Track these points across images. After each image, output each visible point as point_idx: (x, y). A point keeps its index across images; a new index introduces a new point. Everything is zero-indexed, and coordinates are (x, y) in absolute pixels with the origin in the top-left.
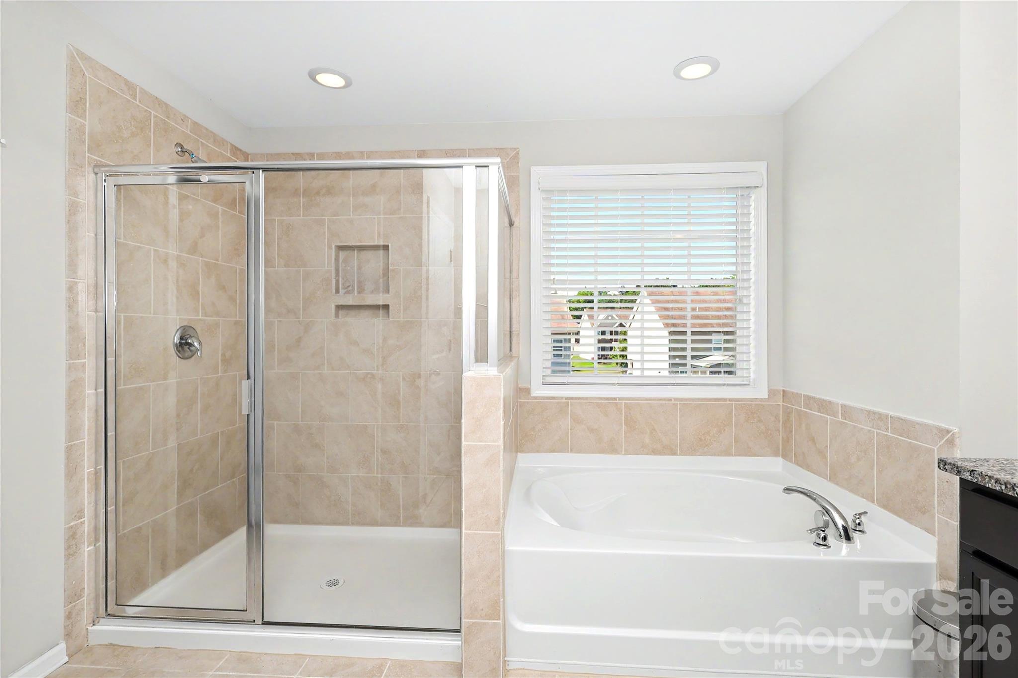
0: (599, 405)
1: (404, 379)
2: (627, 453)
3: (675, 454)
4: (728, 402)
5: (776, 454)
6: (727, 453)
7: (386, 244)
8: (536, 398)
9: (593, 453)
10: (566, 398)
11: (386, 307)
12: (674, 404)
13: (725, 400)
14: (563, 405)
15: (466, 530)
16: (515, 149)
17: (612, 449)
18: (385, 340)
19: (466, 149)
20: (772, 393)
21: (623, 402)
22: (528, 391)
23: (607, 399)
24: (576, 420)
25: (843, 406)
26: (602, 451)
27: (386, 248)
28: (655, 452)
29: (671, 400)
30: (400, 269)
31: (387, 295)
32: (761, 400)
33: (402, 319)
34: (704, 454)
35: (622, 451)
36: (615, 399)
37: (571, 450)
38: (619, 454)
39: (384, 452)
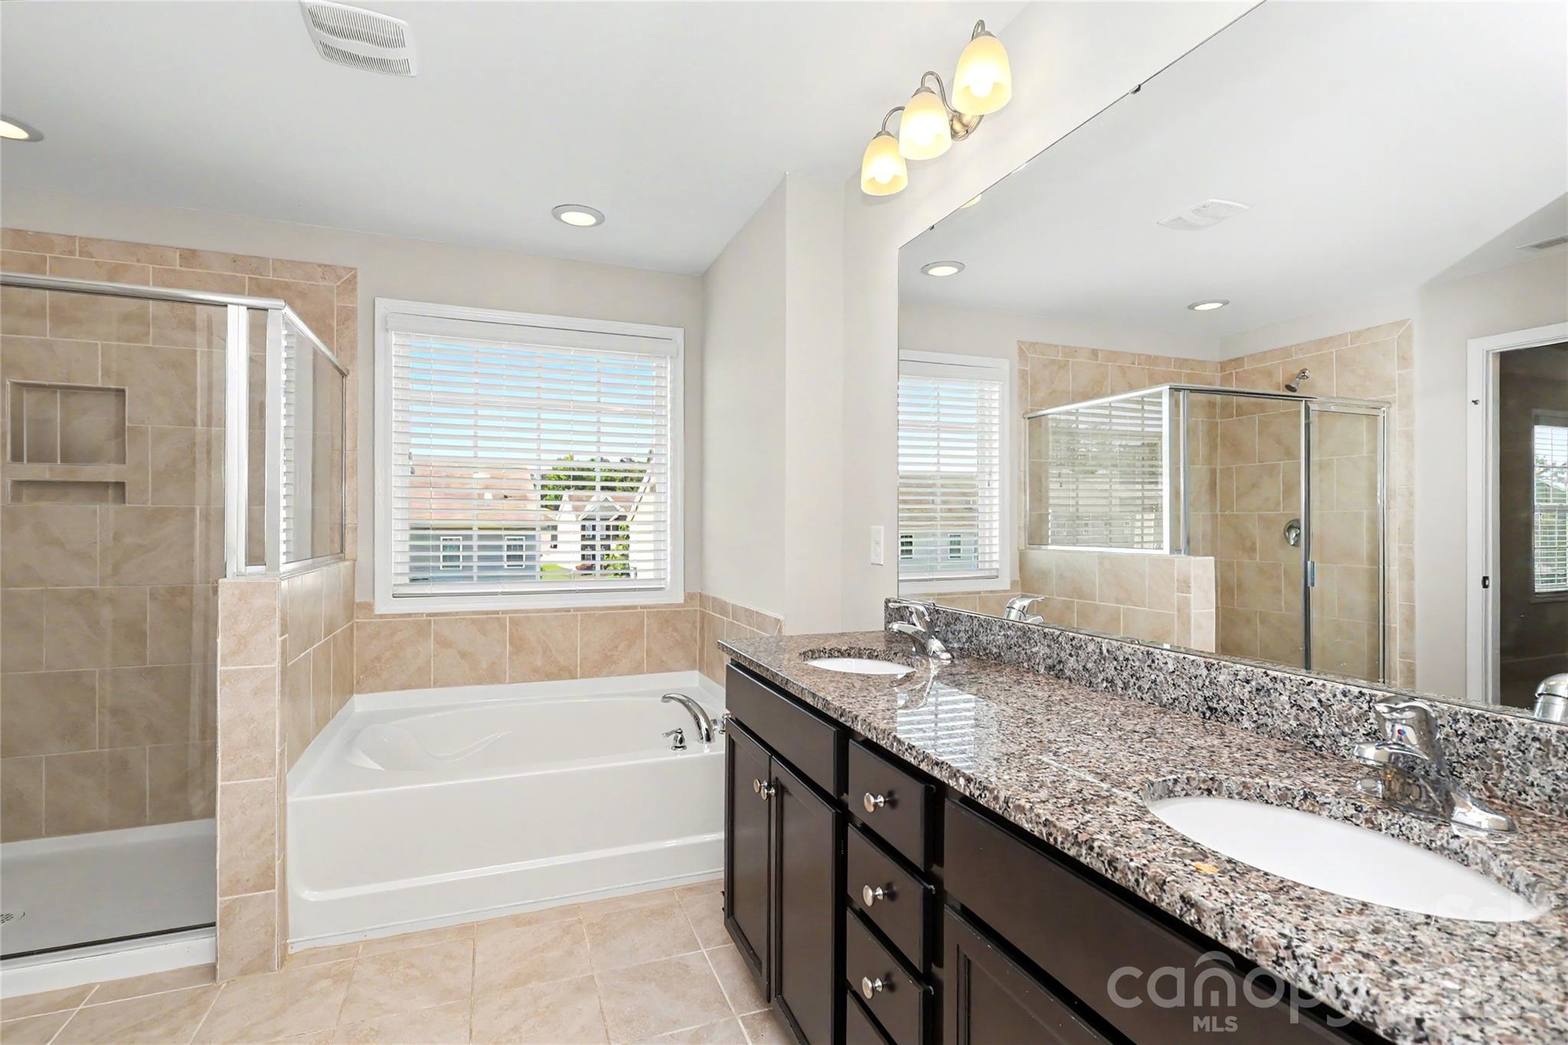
0: (473, 621)
1: (153, 597)
2: (513, 681)
3: (574, 677)
4: (639, 610)
5: (693, 668)
6: (637, 670)
7: (122, 387)
8: (381, 616)
9: (465, 684)
10: (429, 615)
11: (120, 486)
12: (573, 615)
13: (635, 607)
14: (422, 625)
15: (222, 781)
16: (351, 269)
17: (493, 677)
18: (117, 537)
19: (268, 259)
20: (689, 597)
21: (508, 616)
22: (369, 607)
23: (487, 613)
24: (443, 643)
25: (733, 606)
26: (480, 681)
27: (121, 393)
28: (549, 677)
29: (569, 611)
30: (147, 428)
31: (123, 466)
32: (678, 605)
33: (150, 505)
34: (610, 674)
35: (505, 680)
36: (497, 612)
37: (435, 683)
38: (501, 683)
39: (116, 712)
